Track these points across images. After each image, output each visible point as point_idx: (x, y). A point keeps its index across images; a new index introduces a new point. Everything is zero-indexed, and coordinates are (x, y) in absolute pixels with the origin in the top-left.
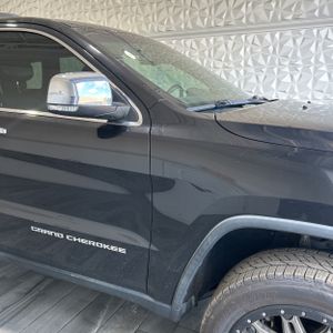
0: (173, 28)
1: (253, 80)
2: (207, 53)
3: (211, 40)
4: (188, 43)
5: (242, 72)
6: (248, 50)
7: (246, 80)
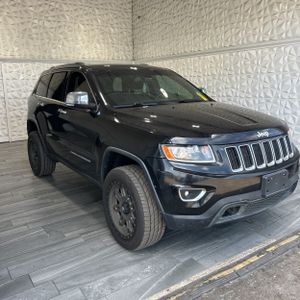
0: (234, 44)
1: (289, 82)
2: (256, 62)
3: (259, 52)
4: (244, 55)
5: (281, 76)
6: (286, 58)
7: (283, 82)
